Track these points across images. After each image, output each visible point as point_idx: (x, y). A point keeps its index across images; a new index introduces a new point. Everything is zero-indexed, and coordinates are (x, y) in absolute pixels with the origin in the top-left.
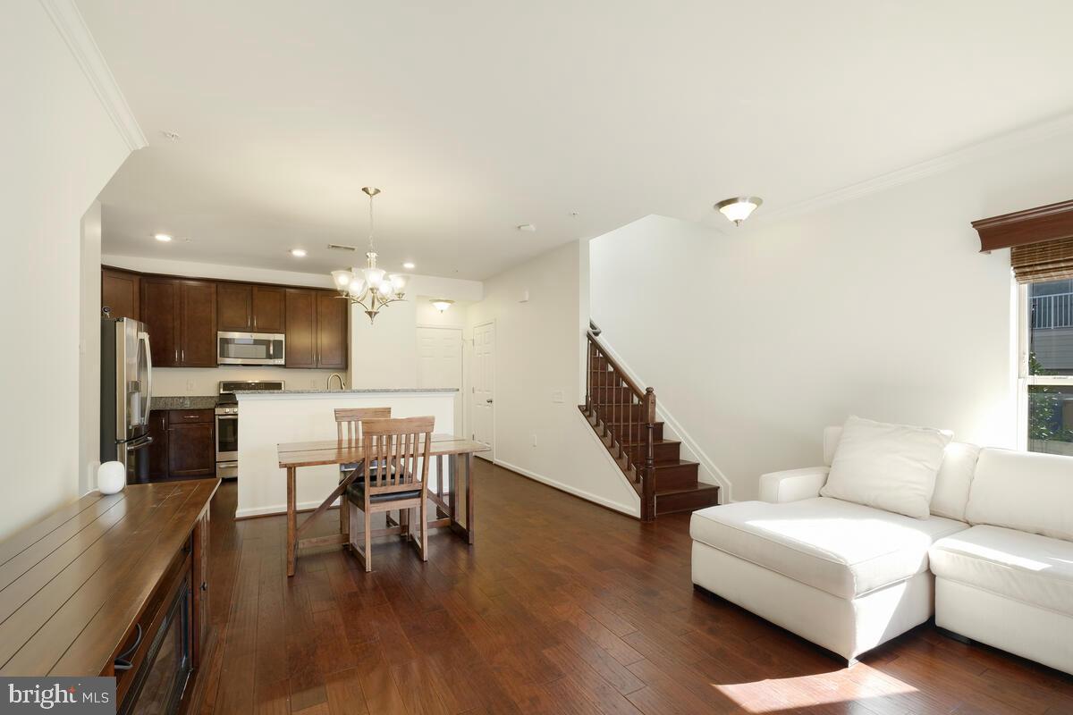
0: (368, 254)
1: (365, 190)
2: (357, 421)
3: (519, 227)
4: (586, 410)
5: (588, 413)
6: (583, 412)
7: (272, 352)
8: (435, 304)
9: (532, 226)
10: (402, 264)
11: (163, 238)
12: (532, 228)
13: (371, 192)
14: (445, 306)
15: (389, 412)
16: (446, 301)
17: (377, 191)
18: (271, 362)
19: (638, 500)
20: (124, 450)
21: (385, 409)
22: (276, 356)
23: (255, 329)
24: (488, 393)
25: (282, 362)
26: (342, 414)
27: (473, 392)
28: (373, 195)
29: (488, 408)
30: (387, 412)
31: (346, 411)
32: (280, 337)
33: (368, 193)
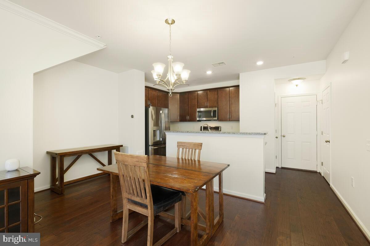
7: (212, 115)
10: (255, 63)
13: (170, 22)
17: (173, 21)
18: (213, 119)
20: (150, 148)
21: (199, 143)
22: (214, 116)
23: (208, 107)
24: (328, 135)
25: (216, 119)
26: (180, 144)
27: (322, 134)
28: (172, 24)
29: (328, 145)
30: (200, 145)
31: (181, 143)
32: (216, 109)
33: (169, 24)
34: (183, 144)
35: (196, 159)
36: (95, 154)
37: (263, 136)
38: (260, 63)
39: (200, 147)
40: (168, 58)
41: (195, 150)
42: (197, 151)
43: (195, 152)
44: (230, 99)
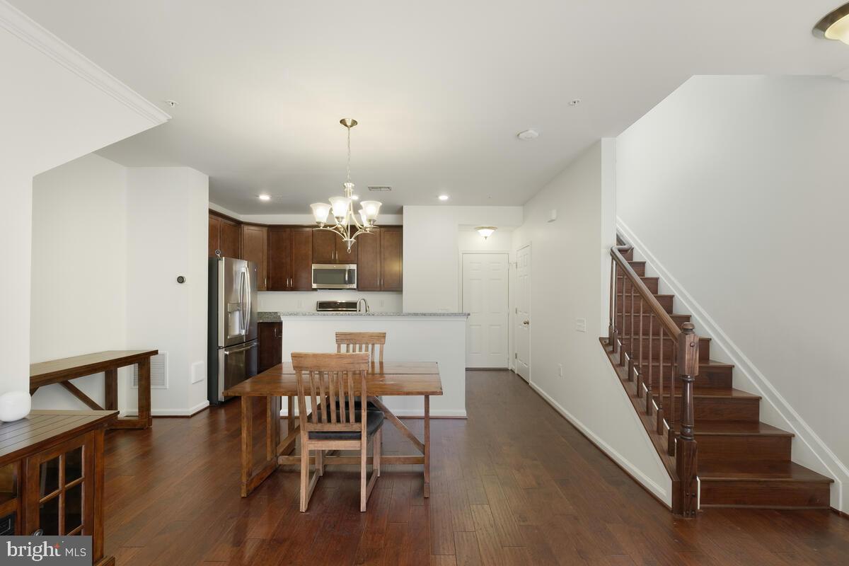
0: (345, 184)
1: (343, 122)
2: (367, 344)
3: (518, 135)
4: (609, 344)
5: (611, 348)
6: (605, 346)
7: (347, 279)
8: (480, 231)
9: (531, 131)
10: (437, 197)
11: (264, 198)
12: (533, 132)
13: (349, 123)
14: (488, 232)
15: (384, 337)
16: (489, 228)
17: (354, 123)
18: (348, 286)
19: (669, 482)
20: (222, 353)
21: (380, 333)
22: (350, 282)
23: (338, 262)
24: (527, 315)
25: (355, 286)
26: (343, 337)
27: (516, 313)
28: (351, 126)
29: (526, 329)
30: (381, 337)
31: (345, 334)
32: (354, 267)
33: (346, 125)
34: (348, 337)
35: (377, 360)
36: (76, 382)
37: (464, 319)
38: (444, 198)
39: (383, 340)
40: (344, 186)
41: (373, 345)
42: (377, 347)
43: (373, 349)
44: (382, 250)
